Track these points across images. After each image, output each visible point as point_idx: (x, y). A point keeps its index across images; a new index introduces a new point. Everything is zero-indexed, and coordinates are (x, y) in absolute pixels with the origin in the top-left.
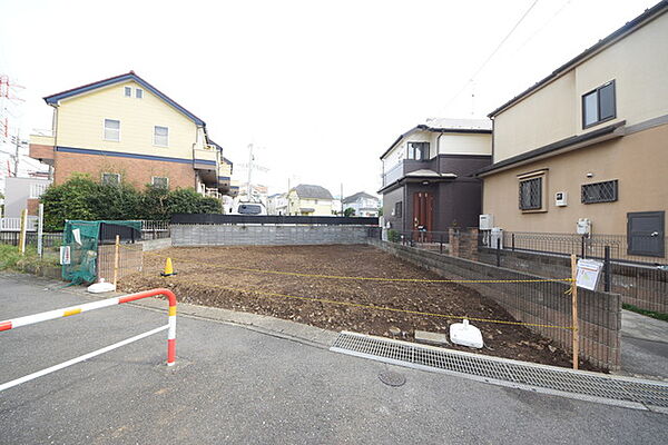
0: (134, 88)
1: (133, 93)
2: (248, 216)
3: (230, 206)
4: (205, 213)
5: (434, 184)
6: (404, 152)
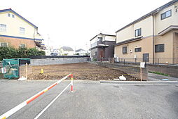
0: (11, 14)
1: (11, 15)
2: (54, 56)
4: (41, 55)
5: (104, 47)
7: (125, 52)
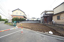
0: (19, 10)
2: (28, 20)
3: (26, 20)
4: (24, 20)
5: (47, 17)
6: (43, 14)
7: (59, 18)
